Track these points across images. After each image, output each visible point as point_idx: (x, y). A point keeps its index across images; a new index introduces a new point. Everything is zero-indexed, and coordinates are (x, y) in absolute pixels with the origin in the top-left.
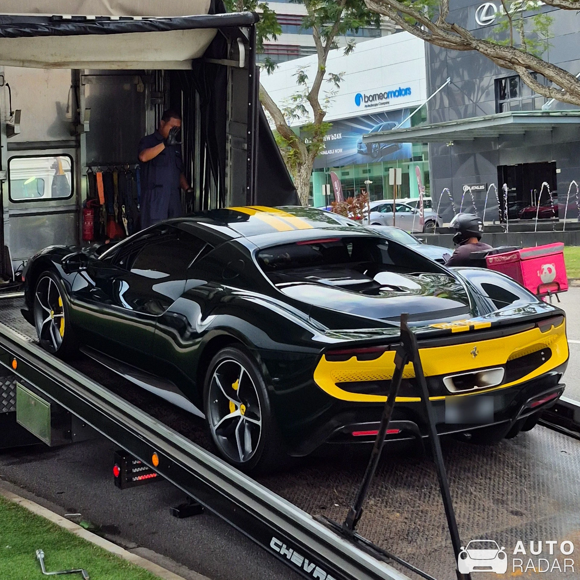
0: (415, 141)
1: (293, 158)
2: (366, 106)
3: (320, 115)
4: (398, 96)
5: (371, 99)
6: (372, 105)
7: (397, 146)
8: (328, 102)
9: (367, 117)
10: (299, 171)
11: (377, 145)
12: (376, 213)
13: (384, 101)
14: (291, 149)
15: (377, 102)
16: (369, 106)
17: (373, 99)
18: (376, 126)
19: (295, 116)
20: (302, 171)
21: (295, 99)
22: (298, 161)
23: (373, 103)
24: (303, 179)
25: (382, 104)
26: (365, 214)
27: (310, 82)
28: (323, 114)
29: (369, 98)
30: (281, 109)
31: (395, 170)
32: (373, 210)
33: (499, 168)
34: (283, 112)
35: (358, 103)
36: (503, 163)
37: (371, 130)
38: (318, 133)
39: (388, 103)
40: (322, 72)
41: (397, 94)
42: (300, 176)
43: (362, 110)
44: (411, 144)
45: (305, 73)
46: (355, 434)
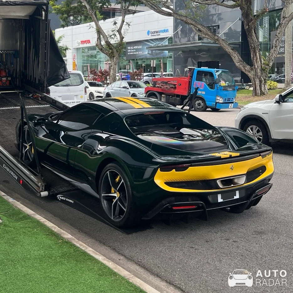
0: (169, 50)
1: (111, 54)
2: (151, 36)
3: (122, 38)
4: (163, 32)
5: (153, 33)
6: (153, 35)
7: (162, 52)
8: (125, 33)
9: (152, 40)
10: (113, 59)
11: (155, 51)
12: (147, 77)
13: (158, 34)
14: (110, 50)
15: (156, 34)
16: (152, 36)
17: (154, 33)
18: (155, 44)
19: (112, 38)
20: (114, 59)
21: (113, 31)
22: (113, 55)
23: (154, 34)
24: (115, 62)
25: (157, 35)
26: (142, 78)
27: (118, 25)
28: (123, 38)
29: (152, 33)
30: (107, 35)
31: (153, 61)
32: (145, 76)
33: (198, 62)
34: (107, 36)
35: (148, 34)
36: (200, 61)
37: (153, 45)
38: (121, 45)
39: (160, 35)
40: (123, 21)
41: (163, 31)
42: (113, 61)
43: (150, 37)
44: (167, 51)
45: (116, 22)
46: (174, 208)
